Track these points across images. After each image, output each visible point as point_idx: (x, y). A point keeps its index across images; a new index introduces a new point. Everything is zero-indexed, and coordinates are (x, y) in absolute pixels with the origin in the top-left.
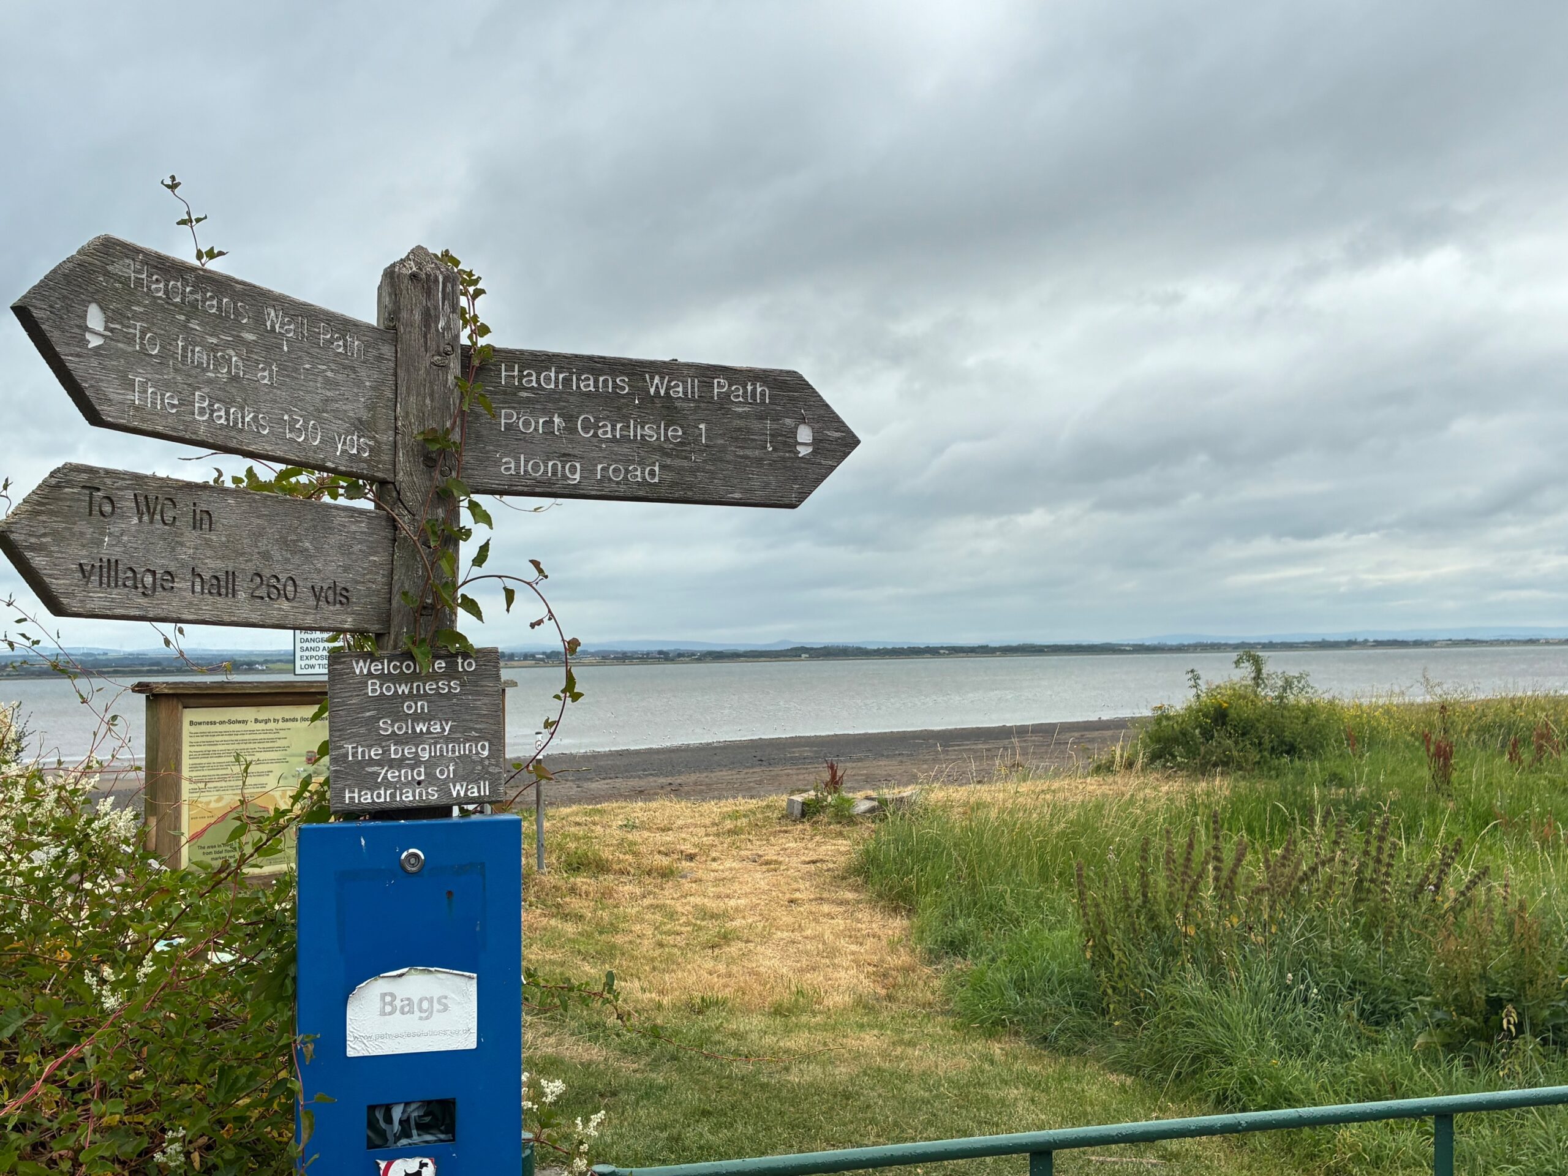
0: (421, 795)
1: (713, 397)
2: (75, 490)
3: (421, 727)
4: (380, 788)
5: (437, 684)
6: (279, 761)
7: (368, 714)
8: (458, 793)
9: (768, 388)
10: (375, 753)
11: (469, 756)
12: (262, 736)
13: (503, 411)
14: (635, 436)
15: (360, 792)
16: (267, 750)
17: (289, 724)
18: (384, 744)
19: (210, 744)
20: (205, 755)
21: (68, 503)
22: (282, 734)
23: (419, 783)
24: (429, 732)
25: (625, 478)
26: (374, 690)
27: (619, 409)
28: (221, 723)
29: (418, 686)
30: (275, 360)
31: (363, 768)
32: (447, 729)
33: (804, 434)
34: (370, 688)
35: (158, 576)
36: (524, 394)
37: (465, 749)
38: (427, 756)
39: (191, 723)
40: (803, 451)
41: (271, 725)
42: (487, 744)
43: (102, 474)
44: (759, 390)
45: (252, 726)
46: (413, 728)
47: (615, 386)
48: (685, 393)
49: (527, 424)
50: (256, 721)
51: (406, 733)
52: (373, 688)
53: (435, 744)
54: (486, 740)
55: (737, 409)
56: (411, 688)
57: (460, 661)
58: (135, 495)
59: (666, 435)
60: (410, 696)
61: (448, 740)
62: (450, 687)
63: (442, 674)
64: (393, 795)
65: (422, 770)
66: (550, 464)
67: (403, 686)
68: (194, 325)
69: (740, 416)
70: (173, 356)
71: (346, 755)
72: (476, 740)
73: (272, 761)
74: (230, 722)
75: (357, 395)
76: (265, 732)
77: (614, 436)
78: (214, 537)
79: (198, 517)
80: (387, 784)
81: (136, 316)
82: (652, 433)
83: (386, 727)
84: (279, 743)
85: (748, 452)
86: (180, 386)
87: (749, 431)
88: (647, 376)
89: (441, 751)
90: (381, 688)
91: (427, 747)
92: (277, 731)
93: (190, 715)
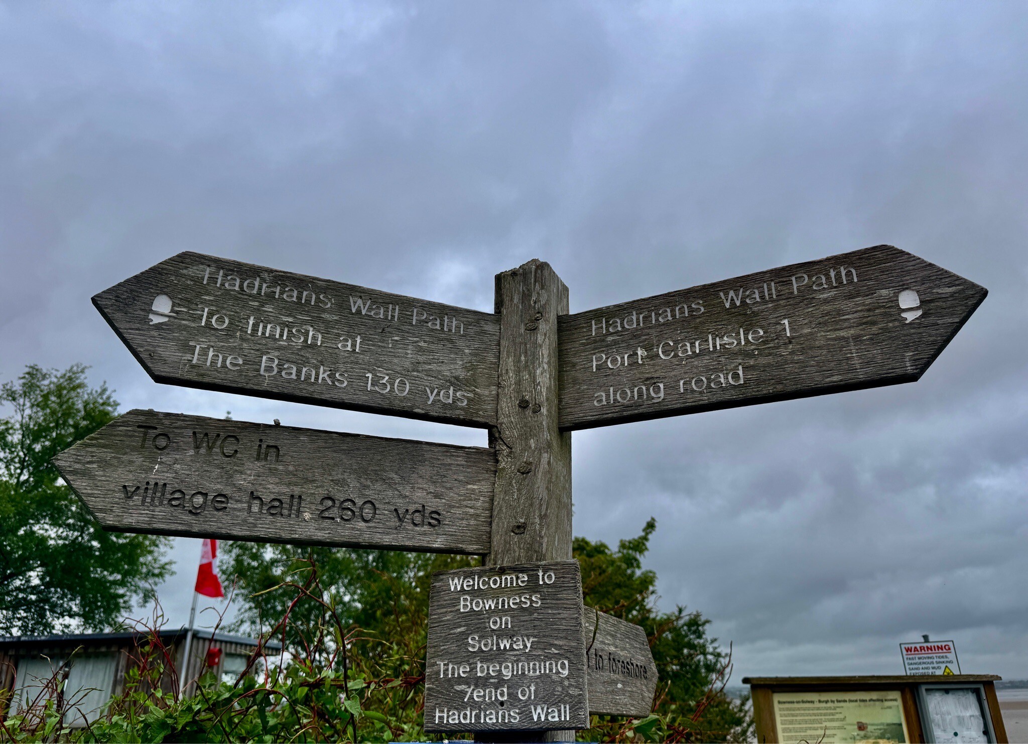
0: (503, 717)
1: (792, 293)
2: (130, 429)
3: (505, 644)
4: (465, 708)
5: (520, 597)
6: (839, 728)
7: (459, 630)
8: (539, 717)
9: (855, 268)
10: (462, 671)
11: (548, 676)
12: (825, 711)
13: (594, 357)
14: (715, 346)
15: (448, 711)
16: (832, 720)
17: (842, 704)
18: (471, 661)
19: (793, 715)
20: (791, 722)
21: (121, 438)
22: (838, 710)
23: (502, 704)
24: (512, 649)
25: (708, 386)
26: (465, 606)
27: (696, 328)
28: (798, 702)
29: (503, 601)
30: (359, 334)
31: (452, 686)
32: (529, 645)
33: (908, 300)
34: (462, 603)
35: (210, 497)
36: (610, 338)
37: (543, 668)
38: (510, 674)
39: (779, 702)
40: (910, 317)
41: (830, 705)
42: (566, 662)
43: (161, 416)
44: (843, 273)
45: (817, 705)
46: (498, 644)
47: (691, 310)
48: (762, 297)
49: (614, 361)
50: (820, 701)
51: (491, 649)
52: (465, 605)
53: (517, 661)
54: (567, 658)
55: (821, 296)
56: (497, 603)
57: (541, 574)
58: (194, 433)
59: (746, 339)
60: (495, 612)
61: (529, 657)
62: (532, 602)
63: (525, 588)
64: (478, 717)
65: (505, 690)
66: (636, 389)
67: (490, 602)
68: (268, 308)
69: (826, 301)
70: (243, 330)
71: (438, 673)
72: (557, 657)
73: (834, 728)
74: (803, 702)
75: (454, 359)
76: (827, 709)
77: (694, 352)
78: (281, 468)
79: (263, 450)
80: (473, 705)
81: (205, 303)
82: (731, 341)
83: (474, 643)
84: (837, 716)
85: (842, 333)
86: (247, 351)
87: (839, 313)
88: (722, 294)
89: (523, 669)
90: (471, 604)
91: (510, 665)
92: (835, 709)
93: (777, 698)
